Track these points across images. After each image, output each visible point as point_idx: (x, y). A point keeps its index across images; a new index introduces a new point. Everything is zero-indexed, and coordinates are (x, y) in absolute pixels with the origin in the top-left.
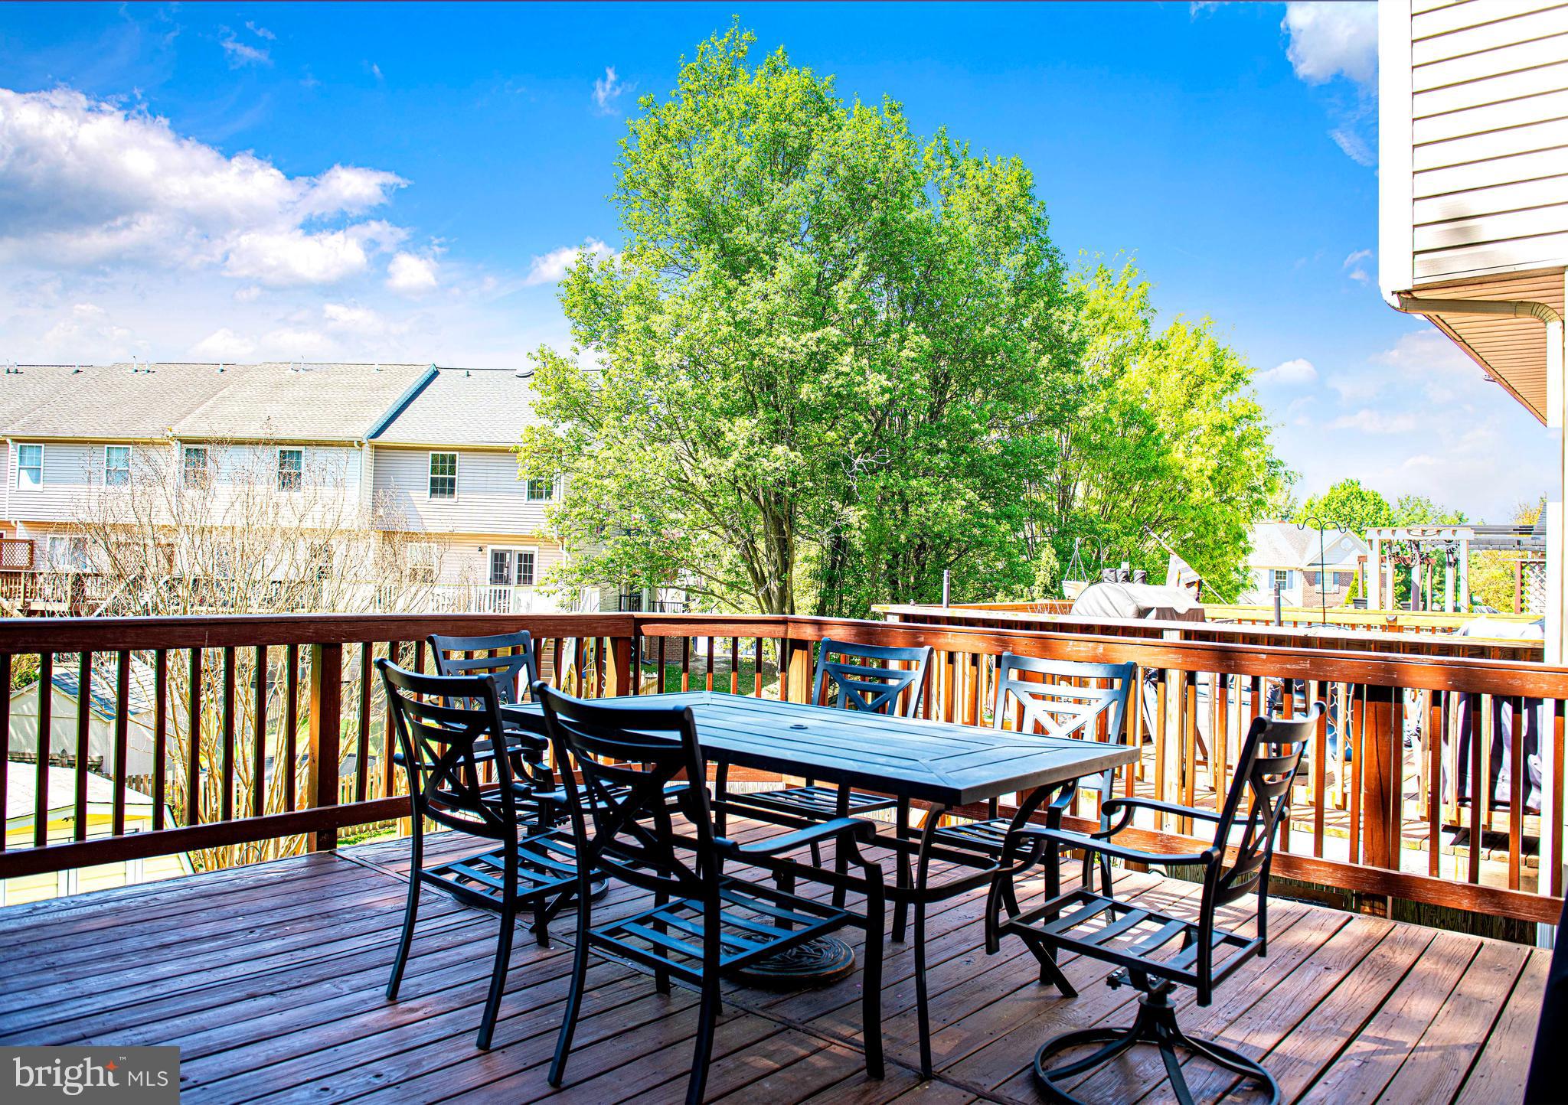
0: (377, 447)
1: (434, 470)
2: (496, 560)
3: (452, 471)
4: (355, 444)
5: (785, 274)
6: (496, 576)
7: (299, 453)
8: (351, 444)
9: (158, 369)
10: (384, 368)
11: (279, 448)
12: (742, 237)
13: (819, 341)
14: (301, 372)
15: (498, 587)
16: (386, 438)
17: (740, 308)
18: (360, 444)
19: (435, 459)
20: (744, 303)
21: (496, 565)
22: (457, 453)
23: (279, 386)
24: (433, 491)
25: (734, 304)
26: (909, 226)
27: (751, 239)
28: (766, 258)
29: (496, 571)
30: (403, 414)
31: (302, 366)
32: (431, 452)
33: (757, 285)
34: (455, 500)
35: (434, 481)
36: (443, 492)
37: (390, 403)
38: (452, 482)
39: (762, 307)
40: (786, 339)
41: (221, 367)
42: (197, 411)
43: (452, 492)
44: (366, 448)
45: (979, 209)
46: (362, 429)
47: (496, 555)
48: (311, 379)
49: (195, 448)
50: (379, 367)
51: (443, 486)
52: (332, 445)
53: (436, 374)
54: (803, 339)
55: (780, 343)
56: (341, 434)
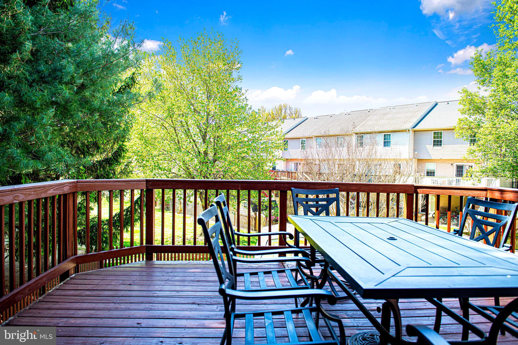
0: (414, 131)
1: (434, 138)
2: (458, 168)
3: (441, 137)
4: (407, 130)
6: (458, 174)
7: (390, 135)
8: (405, 131)
9: (351, 113)
10: (418, 105)
11: (384, 134)
14: (392, 109)
15: (458, 178)
16: (418, 128)
18: (409, 131)
19: (435, 133)
21: (458, 171)
22: (442, 131)
23: (385, 114)
24: (434, 145)
29: (458, 172)
30: (424, 119)
31: (392, 107)
32: (433, 132)
34: (442, 147)
35: (434, 141)
36: (438, 145)
37: (419, 116)
38: (441, 141)
41: (369, 110)
42: (360, 125)
43: (441, 145)
44: (411, 131)
46: (409, 126)
47: (458, 166)
48: (394, 111)
49: (360, 135)
50: (417, 105)
51: (437, 143)
52: (400, 132)
53: (436, 104)
56: (402, 128)
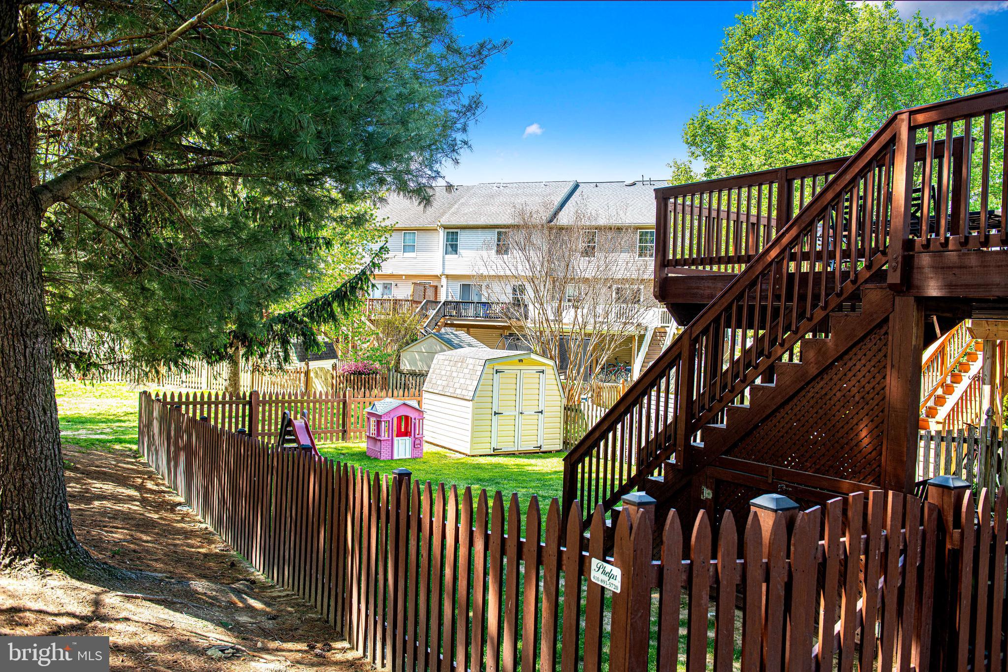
5: (824, 109)
11: (497, 230)
12: (800, 89)
13: (846, 146)
17: (799, 129)
20: (801, 127)
25: (795, 128)
26: (901, 76)
27: (804, 90)
28: (813, 100)
33: (809, 116)
39: (810, 128)
40: (827, 146)
45: (943, 61)
53: (577, 186)
54: (837, 145)
55: (823, 148)
